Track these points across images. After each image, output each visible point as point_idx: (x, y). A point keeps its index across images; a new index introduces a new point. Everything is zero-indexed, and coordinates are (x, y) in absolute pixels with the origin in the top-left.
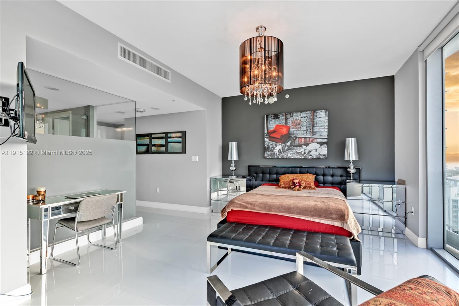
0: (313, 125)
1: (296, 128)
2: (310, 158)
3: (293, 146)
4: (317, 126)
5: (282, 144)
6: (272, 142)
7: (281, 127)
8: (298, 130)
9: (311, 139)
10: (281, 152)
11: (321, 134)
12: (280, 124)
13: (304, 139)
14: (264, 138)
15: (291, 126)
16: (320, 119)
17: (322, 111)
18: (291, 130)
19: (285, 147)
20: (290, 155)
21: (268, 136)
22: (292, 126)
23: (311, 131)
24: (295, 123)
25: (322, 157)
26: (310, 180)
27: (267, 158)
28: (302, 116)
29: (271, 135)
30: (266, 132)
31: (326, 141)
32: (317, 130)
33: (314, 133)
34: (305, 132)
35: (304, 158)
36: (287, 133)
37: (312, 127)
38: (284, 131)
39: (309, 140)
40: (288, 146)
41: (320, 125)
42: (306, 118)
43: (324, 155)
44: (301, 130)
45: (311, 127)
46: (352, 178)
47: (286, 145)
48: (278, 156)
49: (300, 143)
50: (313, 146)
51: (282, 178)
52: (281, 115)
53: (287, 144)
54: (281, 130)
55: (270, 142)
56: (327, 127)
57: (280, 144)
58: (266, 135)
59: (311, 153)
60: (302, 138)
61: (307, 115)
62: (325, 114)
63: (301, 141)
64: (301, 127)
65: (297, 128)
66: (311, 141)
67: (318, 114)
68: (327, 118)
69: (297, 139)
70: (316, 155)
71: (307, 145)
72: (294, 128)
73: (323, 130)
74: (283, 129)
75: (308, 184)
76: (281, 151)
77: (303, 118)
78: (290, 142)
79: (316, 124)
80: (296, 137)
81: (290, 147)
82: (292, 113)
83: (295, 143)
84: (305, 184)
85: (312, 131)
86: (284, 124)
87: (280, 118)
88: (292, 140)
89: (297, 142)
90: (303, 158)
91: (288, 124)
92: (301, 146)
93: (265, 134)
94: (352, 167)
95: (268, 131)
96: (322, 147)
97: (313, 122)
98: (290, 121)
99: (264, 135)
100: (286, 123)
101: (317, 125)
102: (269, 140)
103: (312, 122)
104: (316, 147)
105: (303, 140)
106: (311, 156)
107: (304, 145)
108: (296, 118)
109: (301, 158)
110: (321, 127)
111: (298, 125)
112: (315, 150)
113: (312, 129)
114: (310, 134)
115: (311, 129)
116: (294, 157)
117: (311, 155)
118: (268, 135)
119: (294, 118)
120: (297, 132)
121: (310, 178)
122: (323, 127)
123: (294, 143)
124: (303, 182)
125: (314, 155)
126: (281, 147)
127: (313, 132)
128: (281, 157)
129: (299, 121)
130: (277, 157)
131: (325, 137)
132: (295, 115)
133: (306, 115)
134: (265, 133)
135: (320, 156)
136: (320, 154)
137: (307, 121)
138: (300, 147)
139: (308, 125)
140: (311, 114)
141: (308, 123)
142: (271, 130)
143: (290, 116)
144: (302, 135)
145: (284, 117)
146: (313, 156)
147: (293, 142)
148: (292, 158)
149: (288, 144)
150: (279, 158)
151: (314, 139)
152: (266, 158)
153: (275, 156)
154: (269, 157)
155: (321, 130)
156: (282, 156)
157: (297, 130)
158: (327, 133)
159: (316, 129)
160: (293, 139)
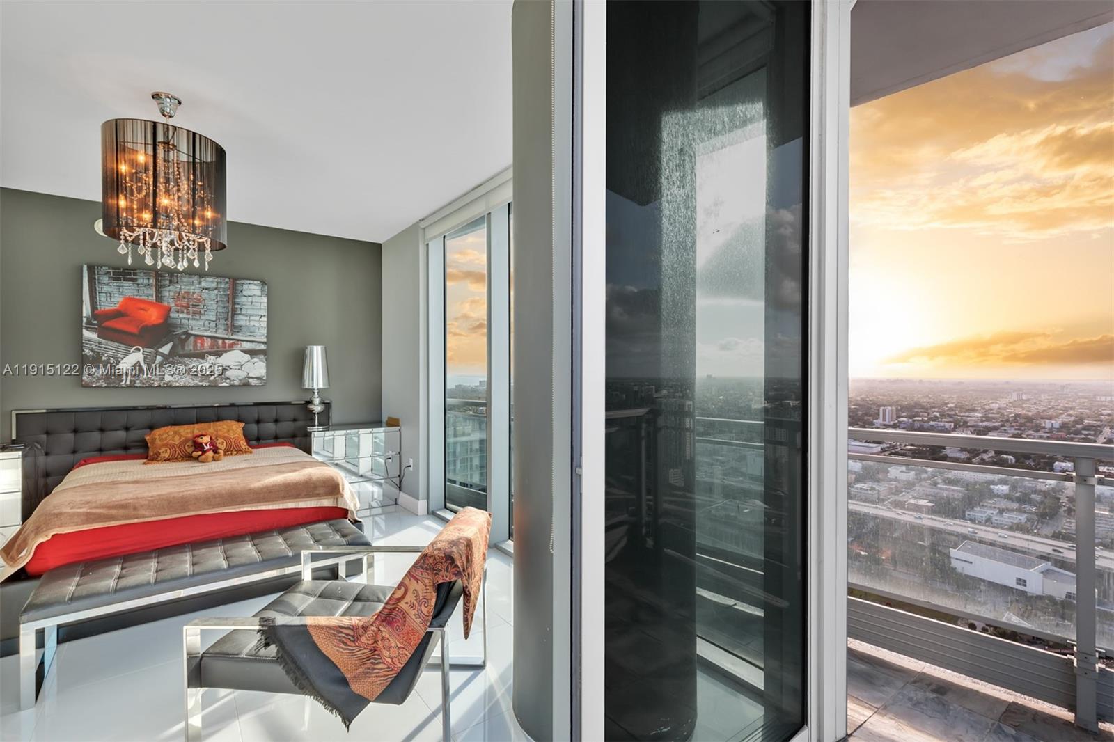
0: (234, 310)
1: (188, 313)
2: (224, 384)
3: (180, 356)
4: (243, 315)
5: (145, 349)
6: (109, 343)
7: (142, 306)
8: (194, 317)
9: (227, 341)
10: (141, 370)
11: (251, 332)
12: (138, 297)
13: (209, 340)
14: (82, 331)
15: (172, 305)
16: (250, 299)
17: (255, 282)
18: (173, 315)
19: (156, 357)
20: (170, 378)
21: (95, 324)
22: (177, 305)
23: (227, 324)
24: (186, 300)
25: (253, 382)
26: (237, 435)
27: (92, 387)
28: (203, 284)
29: (108, 324)
30: (86, 310)
31: (263, 347)
32: (241, 323)
33: (235, 328)
34: (213, 324)
35: (209, 386)
36: (160, 321)
37: (230, 314)
38: (153, 316)
39: (224, 343)
40: (162, 355)
41: (250, 312)
42: (215, 292)
43: (258, 378)
44: (202, 318)
45: (228, 315)
46: (317, 423)
47: (157, 351)
48: (131, 381)
49: (199, 348)
50: (232, 358)
51: (157, 437)
52: (142, 274)
53: (160, 350)
54: (142, 312)
55: (103, 341)
56: (265, 319)
57: (139, 350)
58: (89, 322)
59: (228, 374)
60: (205, 338)
61: (217, 285)
62: (262, 291)
63: (202, 345)
64: (202, 312)
65: (191, 312)
66: (227, 345)
67: (245, 287)
68: (265, 300)
69: (192, 338)
70: (240, 378)
71: (218, 354)
72: (182, 312)
73: (257, 324)
74: (149, 312)
75: (233, 443)
76: (140, 366)
77: (207, 291)
78: (169, 346)
79: (241, 309)
80: (188, 335)
81: (171, 359)
82: (176, 274)
83: (186, 348)
84: (225, 444)
85: (229, 323)
86: (150, 298)
87: (140, 281)
88: (177, 341)
89: (189, 347)
90: (207, 384)
91: (165, 299)
92: (201, 356)
93: (85, 320)
94: (317, 401)
95: (96, 312)
96: (255, 360)
97: (234, 304)
98: (172, 294)
99: (82, 321)
100: (156, 296)
101: (243, 312)
102: (99, 337)
103: (230, 302)
104: (240, 361)
105: (208, 343)
106: (228, 381)
107: (211, 354)
108: (187, 288)
109: (201, 384)
110: (251, 317)
111: (193, 305)
112: (237, 368)
113: (230, 319)
114: (225, 330)
115: (227, 320)
116: (182, 384)
117: (228, 378)
118: (96, 322)
119: (183, 287)
120: (194, 322)
121: (234, 430)
122: (258, 318)
123: (183, 348)
125: (235, 375)
126: (142, 356)
127: (234, 326)
128: (143, 383)
129: (195, 296)
130: (128, 383)
131: (262, 340)
132: (185, 280)
133: (214, 285)
134: (84, 315)
135: (250, 380)
136: (250, 375)
137: (219, 299)
138: (200, 360)
139: (220, 310)
140: (227, 286)
141: (220, 304)
142: (107, 308)
143: (171, 282)
144: (206, 330)
145: (152, 281)
146: (234, 380)
147: (180, 347)
148: (178, 384)
149: (166, 349)
150: (136, 385)
151: (236, 342)
152: (87, 386)
153: (122, 381)
154: (98, 384)
155: (252, 323)
156: (144, 381)
157: (190, 317)
158: (265, 332)
159: (241, 320)
160: (180, 338)
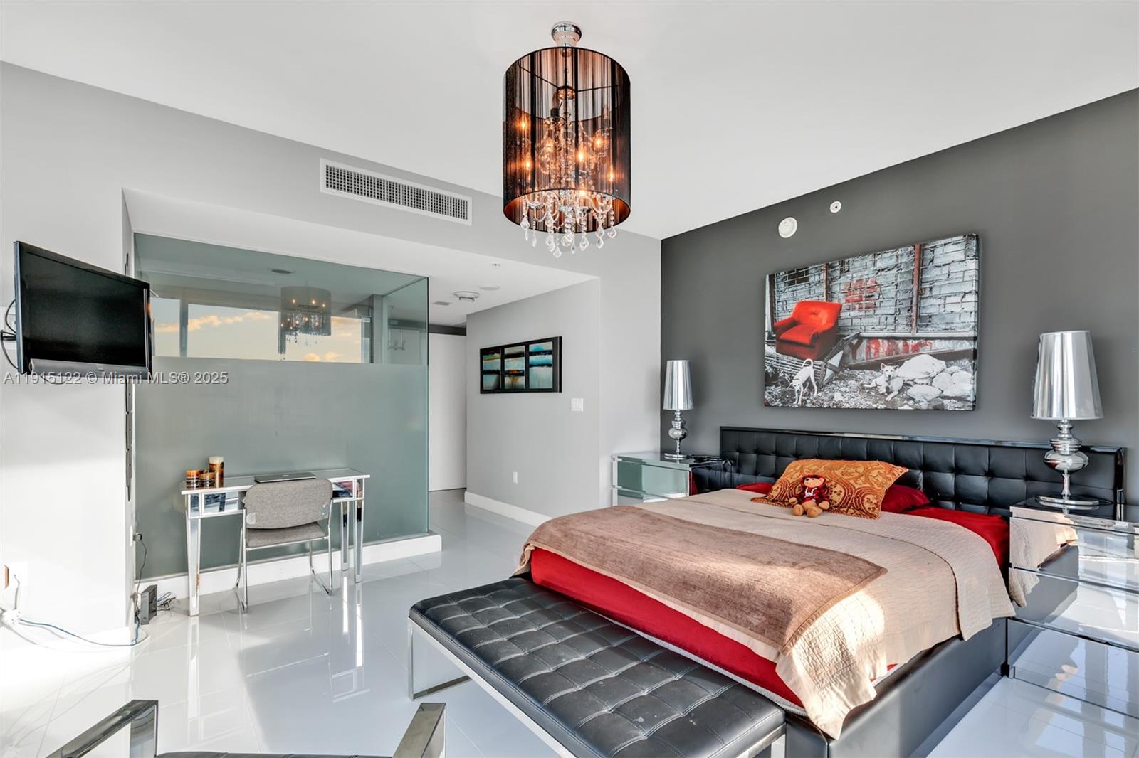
0: (920, 293)
1: (860, 309)
2: (906, 407)
3: (851, 368)
4: (936, 297)
5: (817, 362)
6: (785, 357)
7: (813, 310)
8: (867, 313)
9: (910, 342)
10: (811, 388)
11: (947, 323)
12: (809, 300)
13: (886, 342)
14: (764, 347)
15: (843, 301)
16: (945, 270)
17: (955, 239)
18: (843, 315)
19: (825, 371)
20: (841, 398)
21: (774, 337)
22: (848, 301)
23: (911, 316)
24: (858, 292)
25: (949, 405)
26: (868, 485)
27: (771, 406)
28: (880, 265)
29: (785, 337)
30: (768, 326)
31: (968, 346)
32: (932, 311)
33: (923, 320)
34: (891, 319)
35: (886, 409)
36: (832, 325)
37: (915, 299)
38: (823, 319)
39: (906, 346)
40: (832, 368)
41: (945, 290)
42: (894, 271)
43: (958, 399)
44: (877, 312)
45: (912, 302)
46: (1066, 491)
47: (827, 363)
48: (803, 401)
49: (873, 356)
50: (918, 366)
51: (789, 470)
52: (813, 271)
53: (830, 362)
54: (813, 316)
55: (780, 355)
56: (972, 298)
57: (809, 363)
58: (770, 337)
59: (911, 391)
60: (880, 340)
61: (897, 260)
62: (966, 250)
63: (877, 351)
64: (878, 304)
65: (864, 306)
66: (910, 348)
67: (938, 251)
68: (972, 265)
69: (865, 343)
70: (929, 398)
71: (897, 362)
72: (854, 309)
73: (957, 309)
74: (820, 316)
75: (854, 496)
76: (811, 383)
77: (883, 273)
78: (840, 355)
79: (931, 288)
80: (859, 338)
81: (841, 373)
82: (847, 260)
83: (858, 357)
84: (842, 494)
85: (914, 314)
86: (821, 297)
87: (811, 279)
88: (847, 348)
89: (862, 356)
90: (883, 406)
91: (835, 295)
92: (875, 366)
93: (766, 334)
94: (1066, 445)
95: (775, 324)
96: (953, 368)
97: (920, 282)
98: (842, 287)
99: (764, 335)
100: (827, 293)
101: (935, 292)
102: (777, 351)
103: (916, 281)
104: (929, 371)
105: (884, 346)
106: (911, 402)
107: (887, 362)
108: (860, 274)
109: (875, 406)
110: (947, 298)
111: (866, 297)
112: (925, 381)
113: (914, 308)
114: (907, 325)
115: (910, 309)
116: (852, 405)
117: (912, 399)
118: (774, 335)
119: (854, 275)
120: (865, 321)
122: (958, 299)
123: (854, 357)
124: (839, 488)
125: (923, 395)
126: (813, 371)
127: (919, 317)
128: (813, 404)
129: (869, 284)
130: (800, 403)
131: (966, 335)
132: (857, 264)
133: (893, 262)
134: (766, 329)
135: (946, 402)
136: (945, 394)
137: (899, 280)
138: (874, 372)
139: (901, 296)
140: (911, 257)
141: (900, 287)
142: (783, 318)
143: (842, 271)
144: (881, 329)
145: (823, 276)
146: (919, 401)
147: (851, 356)
148: (848, 406)
149: (835, 361)
150: (807, 405)
151: (923, 342)
152: (767, 405)
153: (794, 400)
154: (776, 404)
155: (949, 309)
156: (814, 401)
157: (863, 313)
158: (972, 319)
159: (931, 306)
160: (851, 345)
